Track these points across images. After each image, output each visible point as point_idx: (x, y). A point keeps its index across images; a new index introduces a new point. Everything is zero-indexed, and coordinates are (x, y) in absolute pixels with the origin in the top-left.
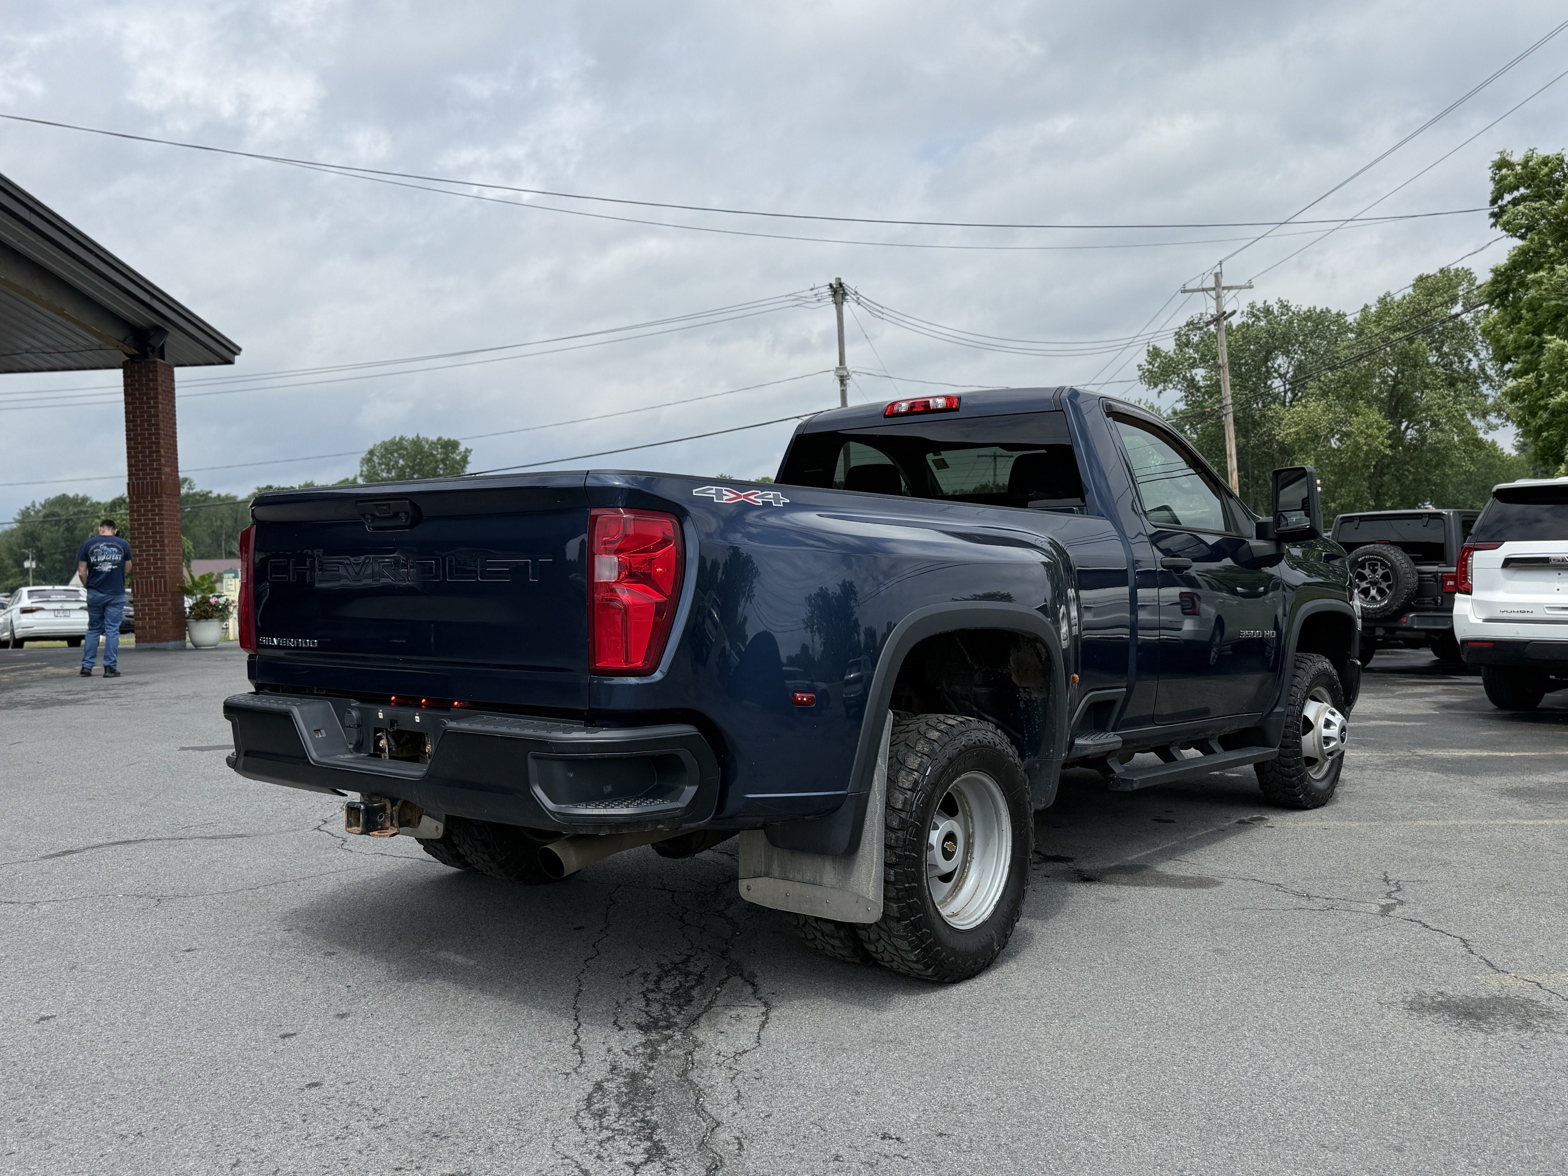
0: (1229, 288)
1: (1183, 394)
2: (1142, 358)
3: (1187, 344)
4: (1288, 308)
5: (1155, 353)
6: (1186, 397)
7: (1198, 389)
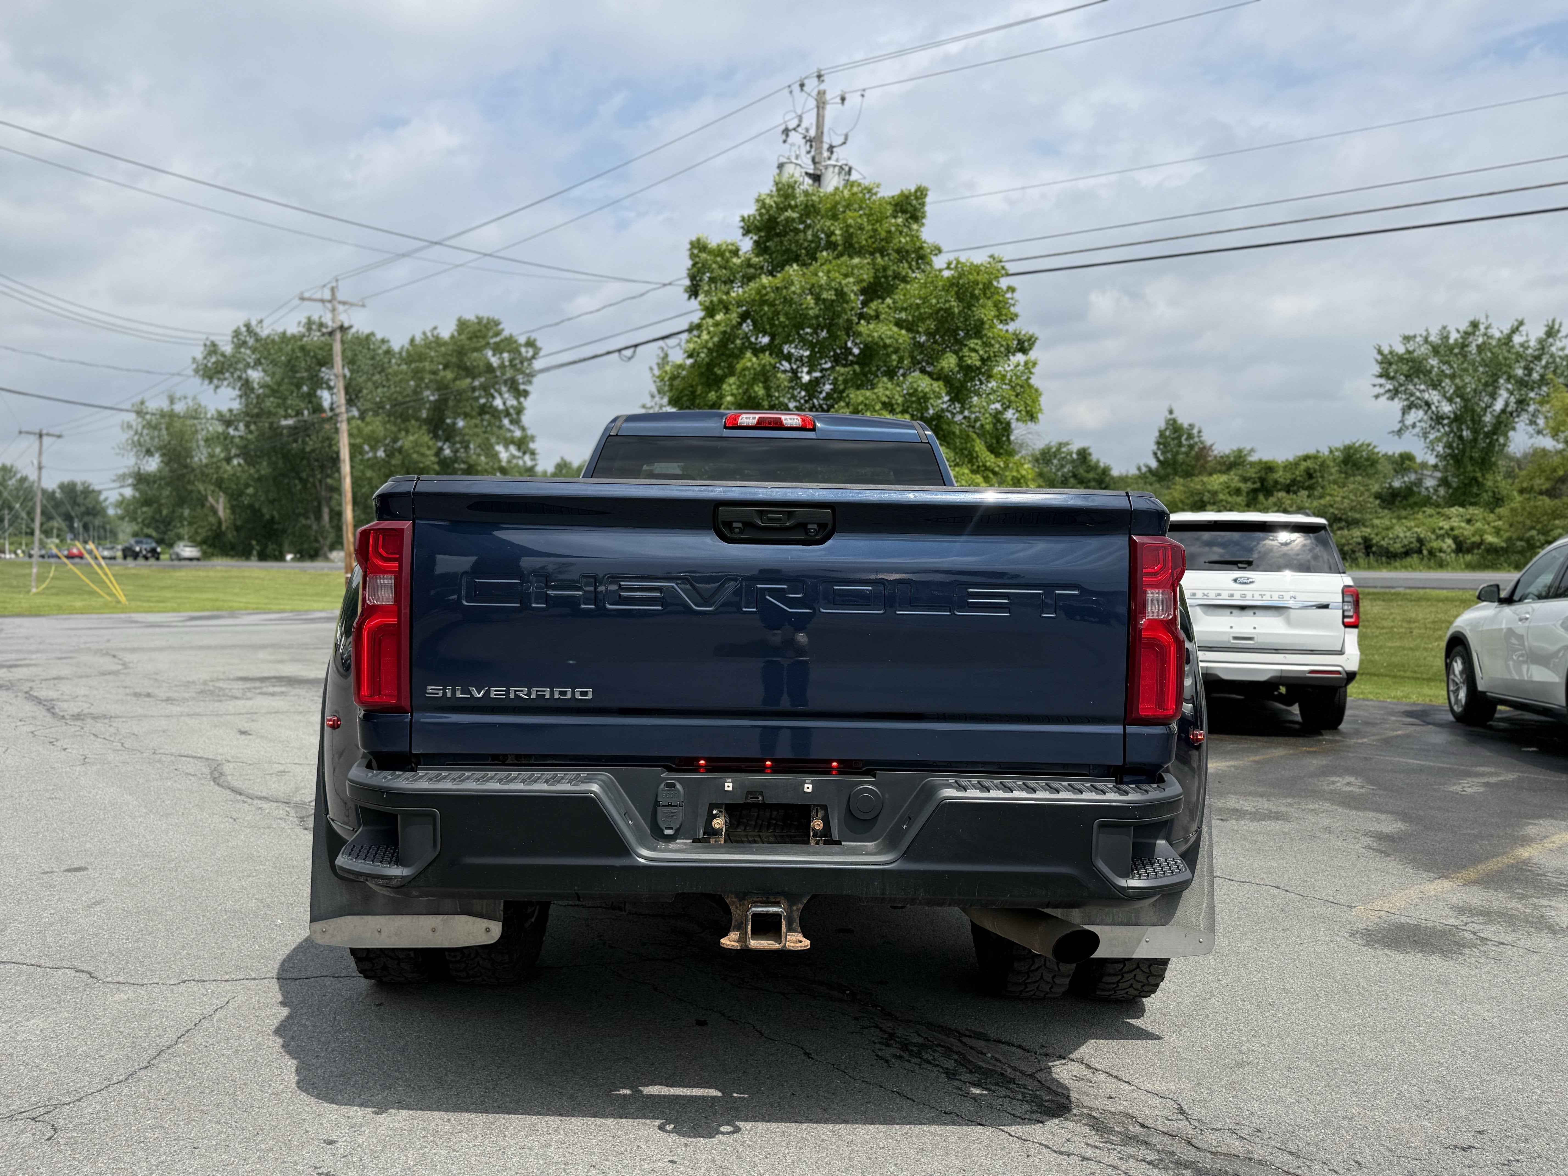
0: (344, 303)
1: (238, 393)
3: (244, 344)
5: (213, 350)
6: (241, 396)
7: (252, 390)
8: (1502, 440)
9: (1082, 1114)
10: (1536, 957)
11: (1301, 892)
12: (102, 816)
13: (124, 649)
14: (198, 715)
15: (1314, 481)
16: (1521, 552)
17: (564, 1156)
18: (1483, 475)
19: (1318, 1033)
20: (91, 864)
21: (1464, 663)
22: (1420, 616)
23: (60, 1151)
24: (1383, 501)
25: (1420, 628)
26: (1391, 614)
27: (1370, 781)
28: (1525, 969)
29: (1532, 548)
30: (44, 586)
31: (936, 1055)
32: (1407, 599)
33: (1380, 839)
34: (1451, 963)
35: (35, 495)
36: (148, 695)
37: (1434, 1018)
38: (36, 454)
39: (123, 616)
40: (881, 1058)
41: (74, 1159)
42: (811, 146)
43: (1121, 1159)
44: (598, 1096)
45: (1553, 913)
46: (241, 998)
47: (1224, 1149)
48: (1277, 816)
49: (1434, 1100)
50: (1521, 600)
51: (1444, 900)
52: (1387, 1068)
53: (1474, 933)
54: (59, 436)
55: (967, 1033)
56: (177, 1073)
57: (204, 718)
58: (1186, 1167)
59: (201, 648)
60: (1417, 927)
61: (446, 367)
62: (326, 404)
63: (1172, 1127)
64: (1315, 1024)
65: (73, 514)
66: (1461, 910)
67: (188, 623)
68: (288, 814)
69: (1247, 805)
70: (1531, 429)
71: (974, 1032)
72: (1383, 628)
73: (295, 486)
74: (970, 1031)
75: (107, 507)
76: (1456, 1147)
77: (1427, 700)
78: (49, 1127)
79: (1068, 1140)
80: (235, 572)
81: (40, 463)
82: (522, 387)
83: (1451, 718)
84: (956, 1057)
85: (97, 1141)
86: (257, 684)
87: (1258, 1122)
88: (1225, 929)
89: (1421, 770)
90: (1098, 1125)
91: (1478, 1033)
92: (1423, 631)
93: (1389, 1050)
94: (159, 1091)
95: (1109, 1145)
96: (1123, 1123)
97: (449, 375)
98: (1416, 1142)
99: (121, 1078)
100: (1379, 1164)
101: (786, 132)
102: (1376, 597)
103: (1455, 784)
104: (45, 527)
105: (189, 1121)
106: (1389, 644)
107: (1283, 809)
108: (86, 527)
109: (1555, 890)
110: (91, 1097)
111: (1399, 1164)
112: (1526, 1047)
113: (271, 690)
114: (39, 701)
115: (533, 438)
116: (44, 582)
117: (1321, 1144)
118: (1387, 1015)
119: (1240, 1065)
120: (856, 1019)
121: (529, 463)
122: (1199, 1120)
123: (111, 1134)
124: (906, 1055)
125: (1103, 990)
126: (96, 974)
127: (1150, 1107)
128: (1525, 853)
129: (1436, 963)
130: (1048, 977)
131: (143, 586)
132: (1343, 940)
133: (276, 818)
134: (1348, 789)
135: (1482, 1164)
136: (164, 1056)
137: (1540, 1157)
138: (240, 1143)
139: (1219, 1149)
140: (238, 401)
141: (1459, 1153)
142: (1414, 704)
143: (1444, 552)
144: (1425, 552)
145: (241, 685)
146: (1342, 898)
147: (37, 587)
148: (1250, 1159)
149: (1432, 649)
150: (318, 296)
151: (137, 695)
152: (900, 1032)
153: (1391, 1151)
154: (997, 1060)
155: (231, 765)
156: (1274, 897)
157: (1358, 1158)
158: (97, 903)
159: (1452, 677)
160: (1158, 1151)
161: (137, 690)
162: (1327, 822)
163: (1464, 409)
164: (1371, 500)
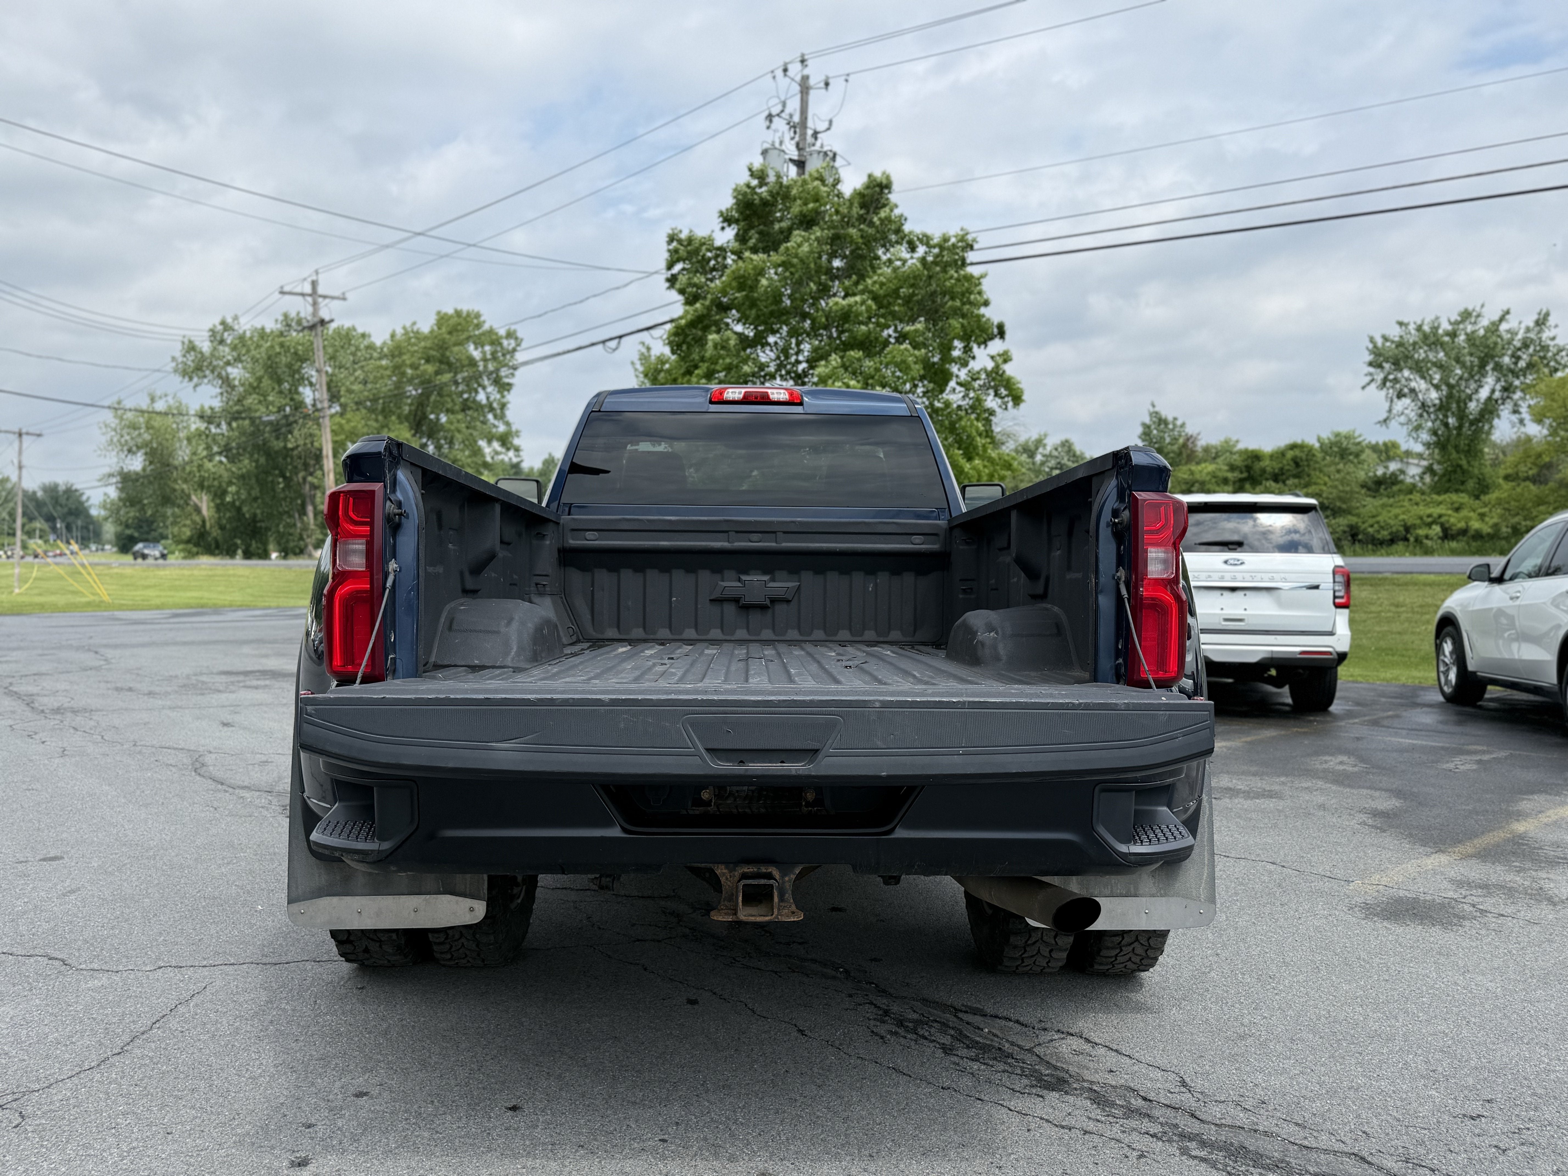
0: (325, 297)
1: (218, 391)
2: (177, 350)
3: (222, 342)
5: (191, 347)
6: (222, 394)
7: (233, 387)
8: (1486, 427)
9: (1082, 1088)
10: (1537, 928)
11: (1298, 868)
12: (80, 807)
13: (107, 646)
14: (180, 707)
15: (1300, 469)
16: (1507, 539)
17: (552, 1136)
18: (1469, 462)
19: (1320, 1005)
20: (67, 853)
21: (1454, 643)
22: (1408, 601)
23: (27, 1139)
24: (1369, 489)
25: (1407, 612)
26: (1379, 598)
27: (1362, 759)
28: (1526, 940)
29: (1518, 533)
30: (27, 586)
31: (933, 1030)
32: (1394, 584)
33: (1375, 816)
34: (1452, 935)
35: (16, 495)
36: (130, 689)
37: (1437, 989)
38: (16, 455)
39: (106, 614)
40: (877, 1034)
41: (42, 1146)
42: (795, 132)
43: (1124, 1132)
44: (586, 1077)
45: (1552, 885)
46: (218, 983)
47: (1228, 1121)
48: (1270, 795)
49: (1440, 1069)
50: (1512, 579)
51: (1442, 873)
52: (1391, 1039)
53: (1474, 906)
54: (39, 435)
55: (964, 1009)
56: (151, 1058)
57: (187, 711)
58: (1190, 1140)
59: (185, 643)
60: (1416, 900)
61: (428, 361)
62: (309, 401)
63: (1175, 1099)
64: (1317, 996)
65: (55, 514)
66: (1459, 884)
67: (172, 620)
68: (270, 803)
69: (1240, 784)
70: (1515, 418)
71: (970, 1008)
72: (1371, 612)
73: (279, 483)
74: (966, 1006)
75: (90, 506)
76: (1464, 1115)
77: (1417, 682)
78: (17, 1115)
79: (1069, 1114)
80: (219, 571)
81: (20, 462)
82: (506, 380)
83: (1441, 699)
84: (952, 1032)
85: (67, 1128)
86: (241, 678)
87: (1262, 1093)
88: (1222, 904)
89: (1413, 749)
90: (1099, 1099)
91: (1482, 1003)
92: (1409, 615)
93: (1393, 1021)
94: (133, 1077)
95: (1111, 1119)
96: (1125, 1096)
97: (430, 368)
98: (1423, 1111)
99: (93, 1064)
100: (1388, 1134)
101: (770, 117)
102: (1364, 582)
103: (1447, 762)
104: (27, 528)
105: (163, 1106)
106: (1377, 629)
107: (1276, 788)
108: (69, 528)
109: (1553, 863)
110: (61, 1084)
111: (1407, 1134)
112: (1531, 1016)
113: (255, 683)
114: (17, 695)
115: (517, 434)
116: (26, 582)
117: (1328, 1115)
118: (1389, 986)
119: (1242, 1037)
120: (850, 996)
121: (515, 460)
122: (1202, 1093)
123: (80, 1121)
124: (901, 1031)
125: (1101, 964)
126: (69, 961)
127: (1151, 1080)
128: (1520, 827)
129: (1436, 935)
130: (1045, 951)
131: (127, 585)
132: (1342, 914)
133: (257, 807)
134: (1341, 767)
135: (1492, 1133)
136: (138, 1042)
137: (1550, 1124)
138: (215, 1128)
139: (1223, 1121)
140: (219, 398)
141: (1469, 1122)
142: (1404, 685)
143: (1431, 539)
144: (1412, 539)
145: (224, 678)
146: (1339, 873)
147: (20, 588)
148: (1256, 1131)
149: (1419, 633)
150: (298, 290)
151: (117, 689)
152: (895, 1008)
153: (1399, 1120)
154: (995, 1035)
155: (213, 756)
156: (1270, 872)
157: (1366, 1128)
158: (72, 892)
159: (1442, 657)
160: (1161, 1124)
161: (119, 685)
162: (1321, 799)
163: (1450, 396)
164: (1357, 489)
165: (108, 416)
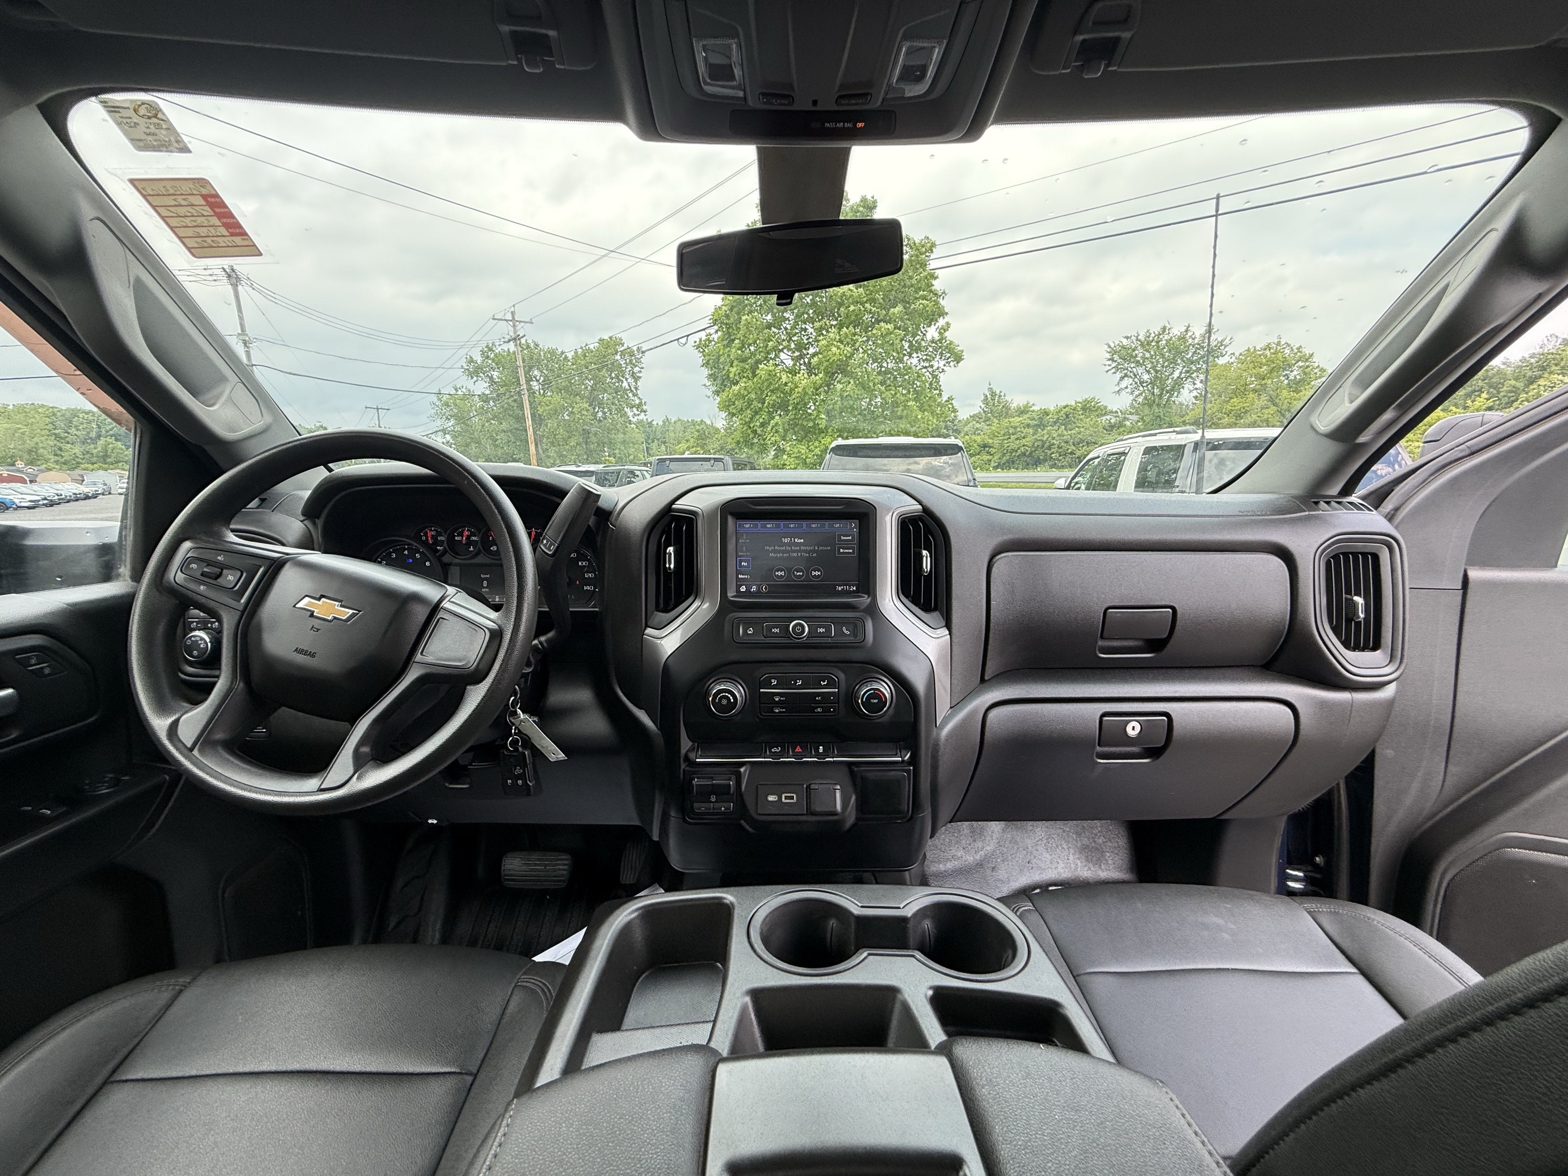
0: (520, 322)
1: (488, 384)
2: (463, 362)
4: (538, 345)
5: (471, 361)
7: (495, 382)
8: (1176, 394)
15: (1069, 419)
82: (638, 375)
115: (645, 404)
140: (488, 388)
163: (1156, 377)
164: (1101, 430)
165: (434, 398)
